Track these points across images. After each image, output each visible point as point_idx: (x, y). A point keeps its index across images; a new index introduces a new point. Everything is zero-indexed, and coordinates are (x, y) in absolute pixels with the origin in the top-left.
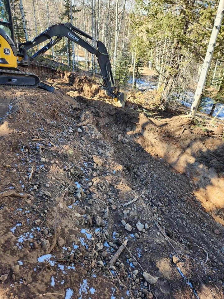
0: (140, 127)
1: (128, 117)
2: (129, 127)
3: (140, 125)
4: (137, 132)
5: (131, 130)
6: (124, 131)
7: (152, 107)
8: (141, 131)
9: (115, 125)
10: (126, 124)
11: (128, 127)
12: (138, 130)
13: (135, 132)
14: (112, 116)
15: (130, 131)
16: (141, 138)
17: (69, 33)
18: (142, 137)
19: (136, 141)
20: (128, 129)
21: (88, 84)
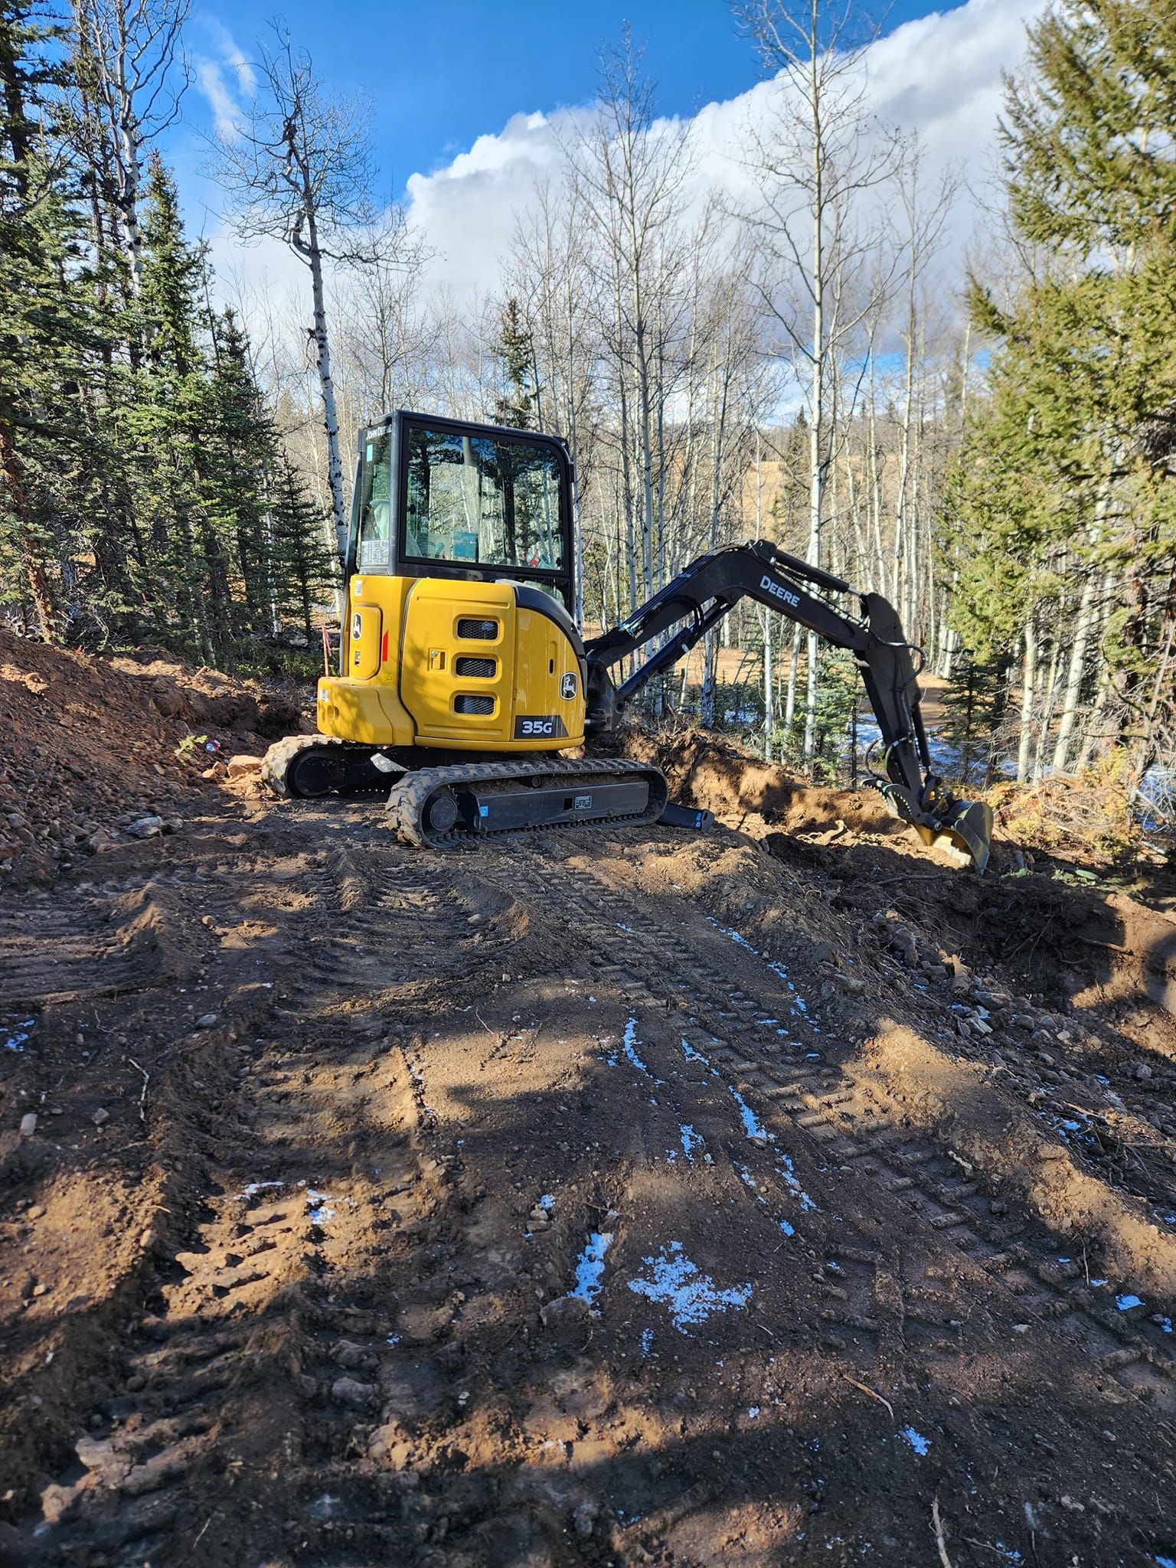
0: (1137, 963)
1: (1058, 919)
2: (1077, 968)
3: (1131, 953)
4: (1121, 992)
5: (1090, 984)
6: (1050, 988)
7: (1103, 855)
8: (1142, 987)
9: (991, 960)
10: (1055, 955)
11: (1069, 966)
12: (1123, 980)
13: (1109, 991)
14: (969, 916)
15: (1087, 990)
16: (1160, 1024)
17: (765, 578)
18: (1160, 1014)
19: (1135, 1038)
20: (1069, 979)
21: (722, 768)
